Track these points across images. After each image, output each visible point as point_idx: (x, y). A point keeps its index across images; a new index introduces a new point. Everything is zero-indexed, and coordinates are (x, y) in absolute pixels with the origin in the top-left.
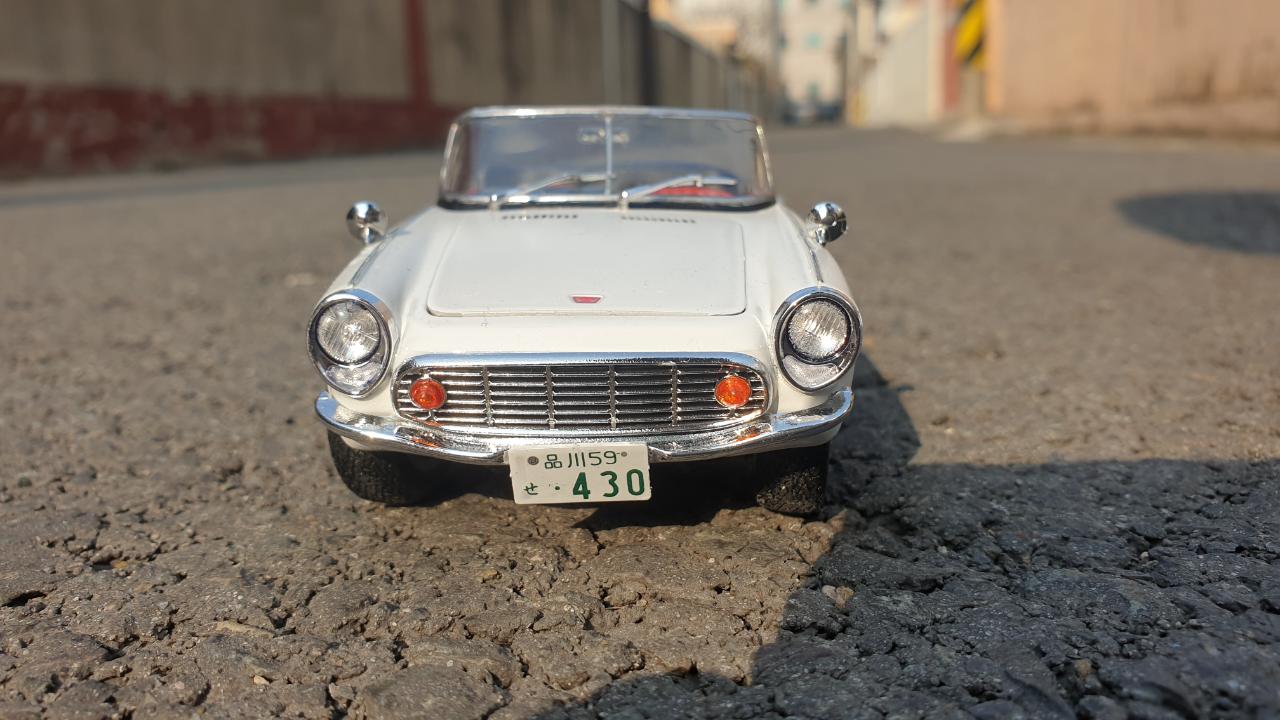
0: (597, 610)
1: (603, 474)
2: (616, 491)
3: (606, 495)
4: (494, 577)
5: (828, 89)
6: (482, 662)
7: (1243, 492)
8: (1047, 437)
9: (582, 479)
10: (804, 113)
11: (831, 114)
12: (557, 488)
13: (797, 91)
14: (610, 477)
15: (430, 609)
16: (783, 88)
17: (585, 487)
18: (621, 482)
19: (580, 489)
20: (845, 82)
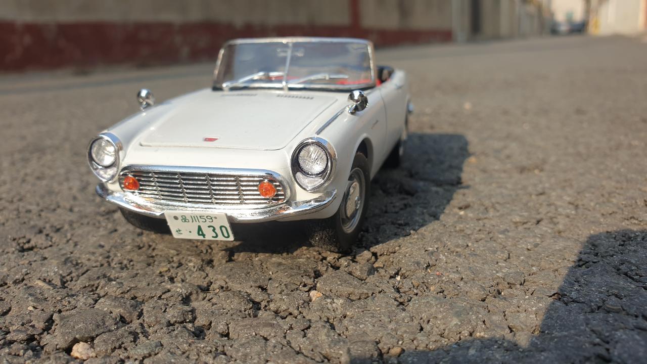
0: (195, 292)
1: (209, 227)
2: (217, 236)
3: (213, 237)
4: (166, 271)
5: (578, 16)
6: (119, 310)
7: (595, 261)
8: (514, 220)
9: (200, 228)
10: (564, 28)
11: (579, 29)
12: (190, 232)
13: (560, 17)
14: (212, 228)
15: (124, 283)
16: (552, 15)
17: (202, 232)
18: (218, 231)
19: (201, 233)
20: (588, 11)
